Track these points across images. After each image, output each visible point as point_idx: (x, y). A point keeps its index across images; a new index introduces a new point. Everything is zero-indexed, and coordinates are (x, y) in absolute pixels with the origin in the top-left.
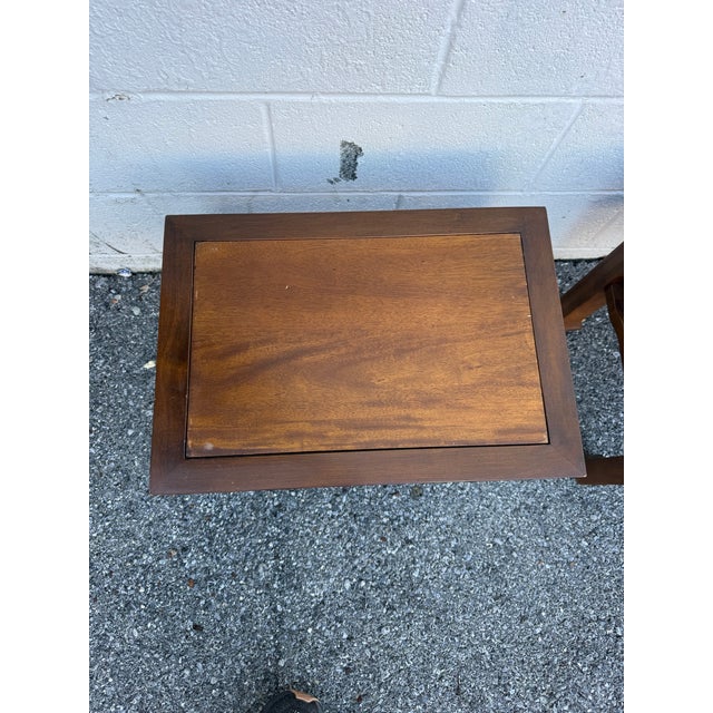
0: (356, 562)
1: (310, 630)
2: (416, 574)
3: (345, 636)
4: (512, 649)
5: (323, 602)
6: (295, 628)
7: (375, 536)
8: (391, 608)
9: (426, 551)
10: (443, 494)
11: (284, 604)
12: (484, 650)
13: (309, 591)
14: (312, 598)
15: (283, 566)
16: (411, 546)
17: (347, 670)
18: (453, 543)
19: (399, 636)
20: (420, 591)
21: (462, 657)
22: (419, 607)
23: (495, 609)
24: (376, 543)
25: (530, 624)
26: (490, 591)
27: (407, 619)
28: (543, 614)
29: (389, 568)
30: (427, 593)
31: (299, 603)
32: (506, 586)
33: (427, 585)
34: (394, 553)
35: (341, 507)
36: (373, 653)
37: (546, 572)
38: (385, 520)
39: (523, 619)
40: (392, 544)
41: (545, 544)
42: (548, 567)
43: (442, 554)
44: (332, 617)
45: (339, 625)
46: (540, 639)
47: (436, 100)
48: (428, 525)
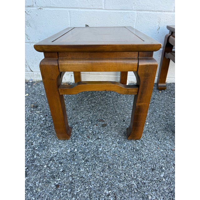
0: (75, 143)
1: (45, 166)
2: (100, 149)
3: (61, 170)
4: (149, 183)
5: (56, 156)
6: (39, 164)
7: (85, 136)
8: (87, 161)
9: (106, 142)
10: (114, 126)
11: (38, 155)
12: (133, 182)
13: (51, 151)
14: (52, 154)
15: (44, 142)
16: (99, 140)
17: (57, 186)
18: (118, 140)
19: (89, 173)
20: (101, 155)
21: (121, 185)
22: (100, 162)
23: (138, 165)
24: (85, 138)
25: (157, 172)
26: (135, 157)
27: (93, 166)
28: (164, 168)
29: (89, 146)
30: (105, 156)
31: (45, 155)
32: (143, 156)
33: (105, 153)
34: (92, 142)
35: (74, 127)
36: (73, 179)
37: (162, 152)
38: (90, 132)
39: (153, 170)
40: (91, 139)
41: (159, 143)
42: (162, 150)
43: (113, 143)
44: (58, 162)
45: (60, 165)
46: (164, 180)
47: (105, 11)
48: (107, 134)
